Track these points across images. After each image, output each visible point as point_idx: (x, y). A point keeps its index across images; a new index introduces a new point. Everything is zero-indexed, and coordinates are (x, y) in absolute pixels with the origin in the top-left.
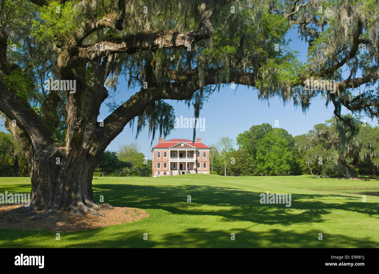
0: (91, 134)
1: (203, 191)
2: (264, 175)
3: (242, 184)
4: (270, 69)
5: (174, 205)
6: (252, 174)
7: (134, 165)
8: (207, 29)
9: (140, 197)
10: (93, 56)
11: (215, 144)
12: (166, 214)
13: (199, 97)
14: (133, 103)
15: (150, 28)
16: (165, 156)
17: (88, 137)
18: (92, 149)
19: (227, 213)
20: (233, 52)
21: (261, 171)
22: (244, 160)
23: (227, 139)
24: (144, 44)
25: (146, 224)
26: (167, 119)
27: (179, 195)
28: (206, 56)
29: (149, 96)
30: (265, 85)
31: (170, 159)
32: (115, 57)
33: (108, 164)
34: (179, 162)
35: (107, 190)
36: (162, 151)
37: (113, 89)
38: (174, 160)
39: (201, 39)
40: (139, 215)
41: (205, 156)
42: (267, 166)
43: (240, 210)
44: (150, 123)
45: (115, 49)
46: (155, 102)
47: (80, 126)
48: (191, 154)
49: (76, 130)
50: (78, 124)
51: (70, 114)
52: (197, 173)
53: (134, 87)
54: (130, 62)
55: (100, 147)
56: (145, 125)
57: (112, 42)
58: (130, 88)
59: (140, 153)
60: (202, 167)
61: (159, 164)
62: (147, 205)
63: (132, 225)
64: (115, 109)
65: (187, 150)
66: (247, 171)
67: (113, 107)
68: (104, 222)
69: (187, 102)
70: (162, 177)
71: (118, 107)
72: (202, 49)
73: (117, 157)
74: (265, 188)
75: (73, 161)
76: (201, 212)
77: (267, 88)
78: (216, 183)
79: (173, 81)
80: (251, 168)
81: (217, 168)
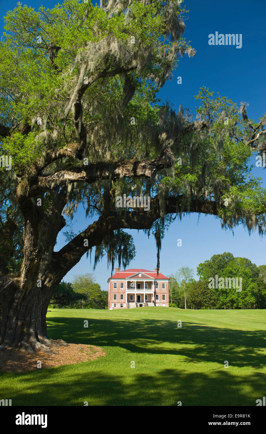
0: (47, 264)
1: (163, 326)
2: (228, 308)
3: (204, 318)
4: (233, 197)
5: (133, 342)
6: (214, 307)
7: (89, 296)
8: (168, 158)
9: (96, 332)
10: (53, 185)
11: (174, 275)
12: (124, 352)
13: (159, 226)
14: (90, 232)
15: (110, 158)
16: (122, 287)
17: (44, 267)
18: (48, 280)
19: (190, 352)
20: (195, 180)
21: (224, 304)
22: (206, 292)
23: (187, 269)
24: (105, 174)
25: (103, 364)
26: (126, 249)
27: (137, 330)
28: (167, 184)
29: (107, 226)
30: (229, 214)
31: (127, 290)
32: (75, 185)
33: (63, 296)
34: (137, 294)
35: (61, 324)
36: (118, 282)
37: (70, 218)
38: (131, 292)
39: (163, 168)
40: (95, 353)
41: (164, 287)
42: (231, 299)
43: (205, 349)
44: (108, 254)
45: (74, 178)
46: (114, 231)
47: (36, 256)
48: (149, 285)
49: (32, 260)
50: (35, 254)
51: (27, 243)
52: (155, 305)
53: (92, 216)
54: (89, 190)
55: (56, 278)
56: (102, 255)
57: (72, 171)
58: (88, 216)
59: (95, 283)
60: (160, 299)
61: (115, 296)
62: (103, 341)
63: (88, 364)
64: (73, 238)
65: (144, 281)
66: (209, 304)
67: (70, 237)
68: (58, 361)
69: (147, 232)
70: (118, 309)
71: (75, 236)
72: (162, 178)
73: (73, 288)
74: (229, 323)
75: (27, 293)
76: (161, 351)
77: (230, 217)
78: (176, 317)
79: (133, 210)
80: (213, 301)
81: (177, 300)
